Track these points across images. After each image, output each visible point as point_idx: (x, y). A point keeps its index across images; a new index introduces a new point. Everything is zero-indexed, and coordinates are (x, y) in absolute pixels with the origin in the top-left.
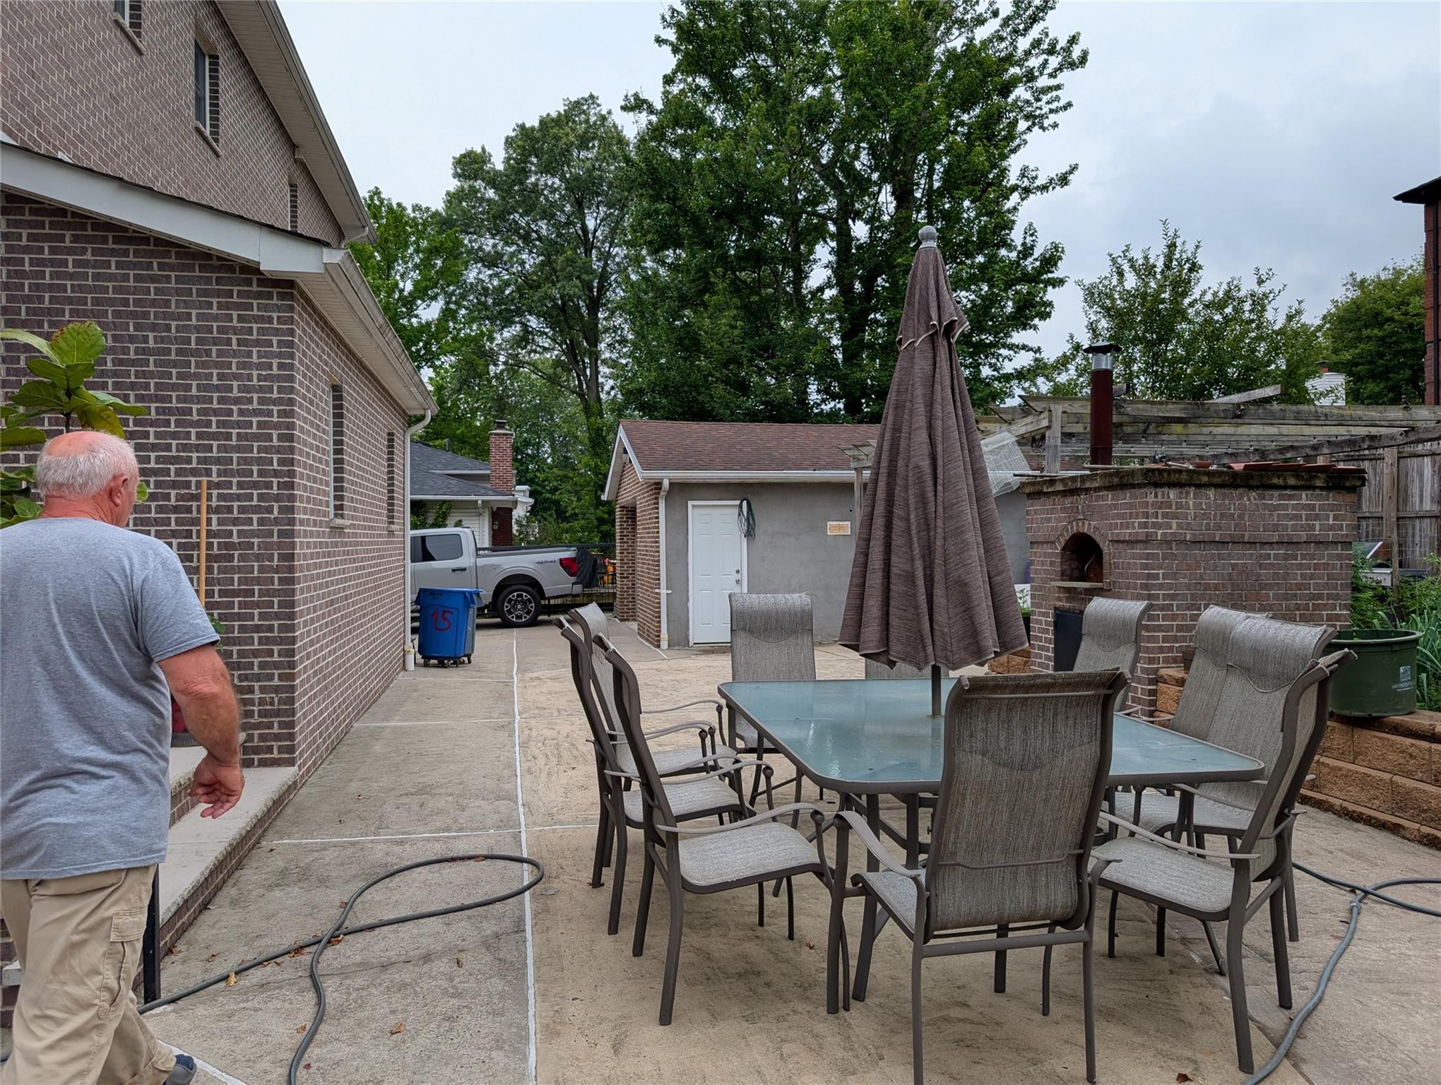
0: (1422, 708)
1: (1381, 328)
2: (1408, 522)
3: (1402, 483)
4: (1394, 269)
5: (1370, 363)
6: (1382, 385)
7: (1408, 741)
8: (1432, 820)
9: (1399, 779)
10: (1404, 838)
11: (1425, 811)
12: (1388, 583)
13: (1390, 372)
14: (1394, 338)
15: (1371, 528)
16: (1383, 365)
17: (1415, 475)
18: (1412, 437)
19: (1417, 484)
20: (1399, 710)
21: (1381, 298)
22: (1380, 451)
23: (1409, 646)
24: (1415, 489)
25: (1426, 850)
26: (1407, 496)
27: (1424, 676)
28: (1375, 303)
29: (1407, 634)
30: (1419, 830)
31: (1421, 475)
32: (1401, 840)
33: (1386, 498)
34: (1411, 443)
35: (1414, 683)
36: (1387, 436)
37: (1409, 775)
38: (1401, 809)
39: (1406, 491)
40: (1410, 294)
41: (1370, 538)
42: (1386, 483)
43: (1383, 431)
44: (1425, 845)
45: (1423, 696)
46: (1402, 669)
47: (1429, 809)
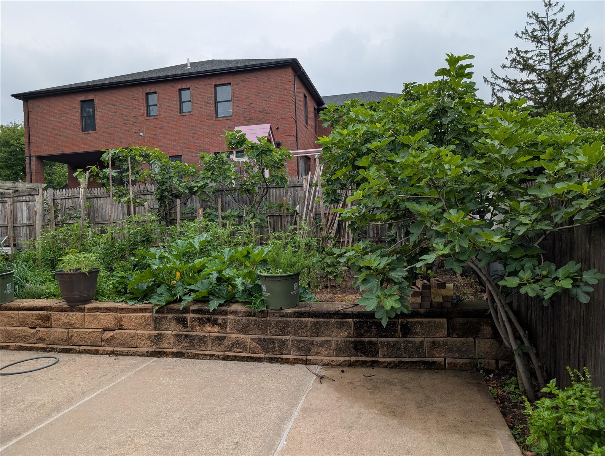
0: (16, 299)
1: (10, 148)
2: (18, 228)
3: (15, 212)
4: (15, 124)
5: (5, 162)
6: (10, 172)
7: (10, 312)
8: (20, 340)
9: (8, 328)
10: (10, 350)
11: (17, 337)
12: (10, 253)
13: (14, 166)
14: (15, 153)
15: (3, 230)
16: (11, 163)
17: (20, 209)
18: (17, 194)
19: (21, 213)
20: (7, 301)
21: (9, 135)
22: (6, 199)
23: (10, 275)
24: (20, 215)
25: (18, 352)
26: (17, 218)
27: (17, 286)
28: (6, 137)
29: (10, 271)
30: (15, 345)
31: (22, 210)
32: (9, 351)
33: (9, 218)
34: (17, 196)
35: (13, 289)
36: (7, 193)
37: (11, 325)
38: (9, 339)
39: (17, 216)
40: (21, 136)
41: (3, 235)
42: (9, 212)
43: (6, 191)
44: (18, 350)
45: (17, 294)
46: (8, 285)
47: (19, 336)
